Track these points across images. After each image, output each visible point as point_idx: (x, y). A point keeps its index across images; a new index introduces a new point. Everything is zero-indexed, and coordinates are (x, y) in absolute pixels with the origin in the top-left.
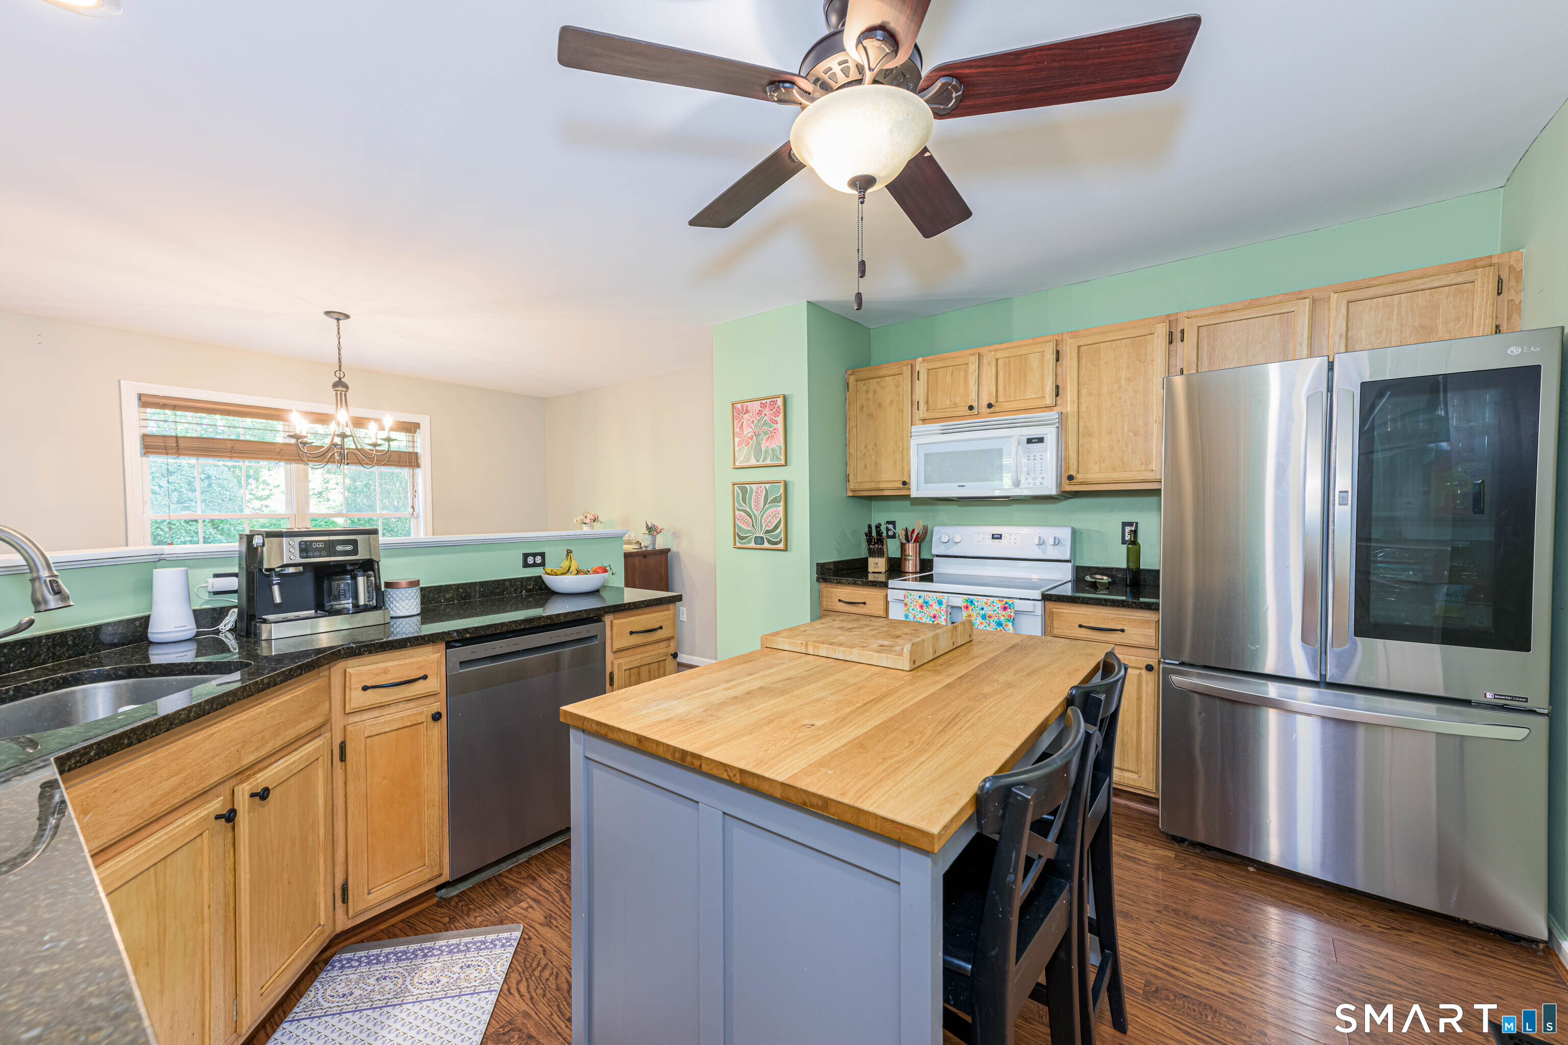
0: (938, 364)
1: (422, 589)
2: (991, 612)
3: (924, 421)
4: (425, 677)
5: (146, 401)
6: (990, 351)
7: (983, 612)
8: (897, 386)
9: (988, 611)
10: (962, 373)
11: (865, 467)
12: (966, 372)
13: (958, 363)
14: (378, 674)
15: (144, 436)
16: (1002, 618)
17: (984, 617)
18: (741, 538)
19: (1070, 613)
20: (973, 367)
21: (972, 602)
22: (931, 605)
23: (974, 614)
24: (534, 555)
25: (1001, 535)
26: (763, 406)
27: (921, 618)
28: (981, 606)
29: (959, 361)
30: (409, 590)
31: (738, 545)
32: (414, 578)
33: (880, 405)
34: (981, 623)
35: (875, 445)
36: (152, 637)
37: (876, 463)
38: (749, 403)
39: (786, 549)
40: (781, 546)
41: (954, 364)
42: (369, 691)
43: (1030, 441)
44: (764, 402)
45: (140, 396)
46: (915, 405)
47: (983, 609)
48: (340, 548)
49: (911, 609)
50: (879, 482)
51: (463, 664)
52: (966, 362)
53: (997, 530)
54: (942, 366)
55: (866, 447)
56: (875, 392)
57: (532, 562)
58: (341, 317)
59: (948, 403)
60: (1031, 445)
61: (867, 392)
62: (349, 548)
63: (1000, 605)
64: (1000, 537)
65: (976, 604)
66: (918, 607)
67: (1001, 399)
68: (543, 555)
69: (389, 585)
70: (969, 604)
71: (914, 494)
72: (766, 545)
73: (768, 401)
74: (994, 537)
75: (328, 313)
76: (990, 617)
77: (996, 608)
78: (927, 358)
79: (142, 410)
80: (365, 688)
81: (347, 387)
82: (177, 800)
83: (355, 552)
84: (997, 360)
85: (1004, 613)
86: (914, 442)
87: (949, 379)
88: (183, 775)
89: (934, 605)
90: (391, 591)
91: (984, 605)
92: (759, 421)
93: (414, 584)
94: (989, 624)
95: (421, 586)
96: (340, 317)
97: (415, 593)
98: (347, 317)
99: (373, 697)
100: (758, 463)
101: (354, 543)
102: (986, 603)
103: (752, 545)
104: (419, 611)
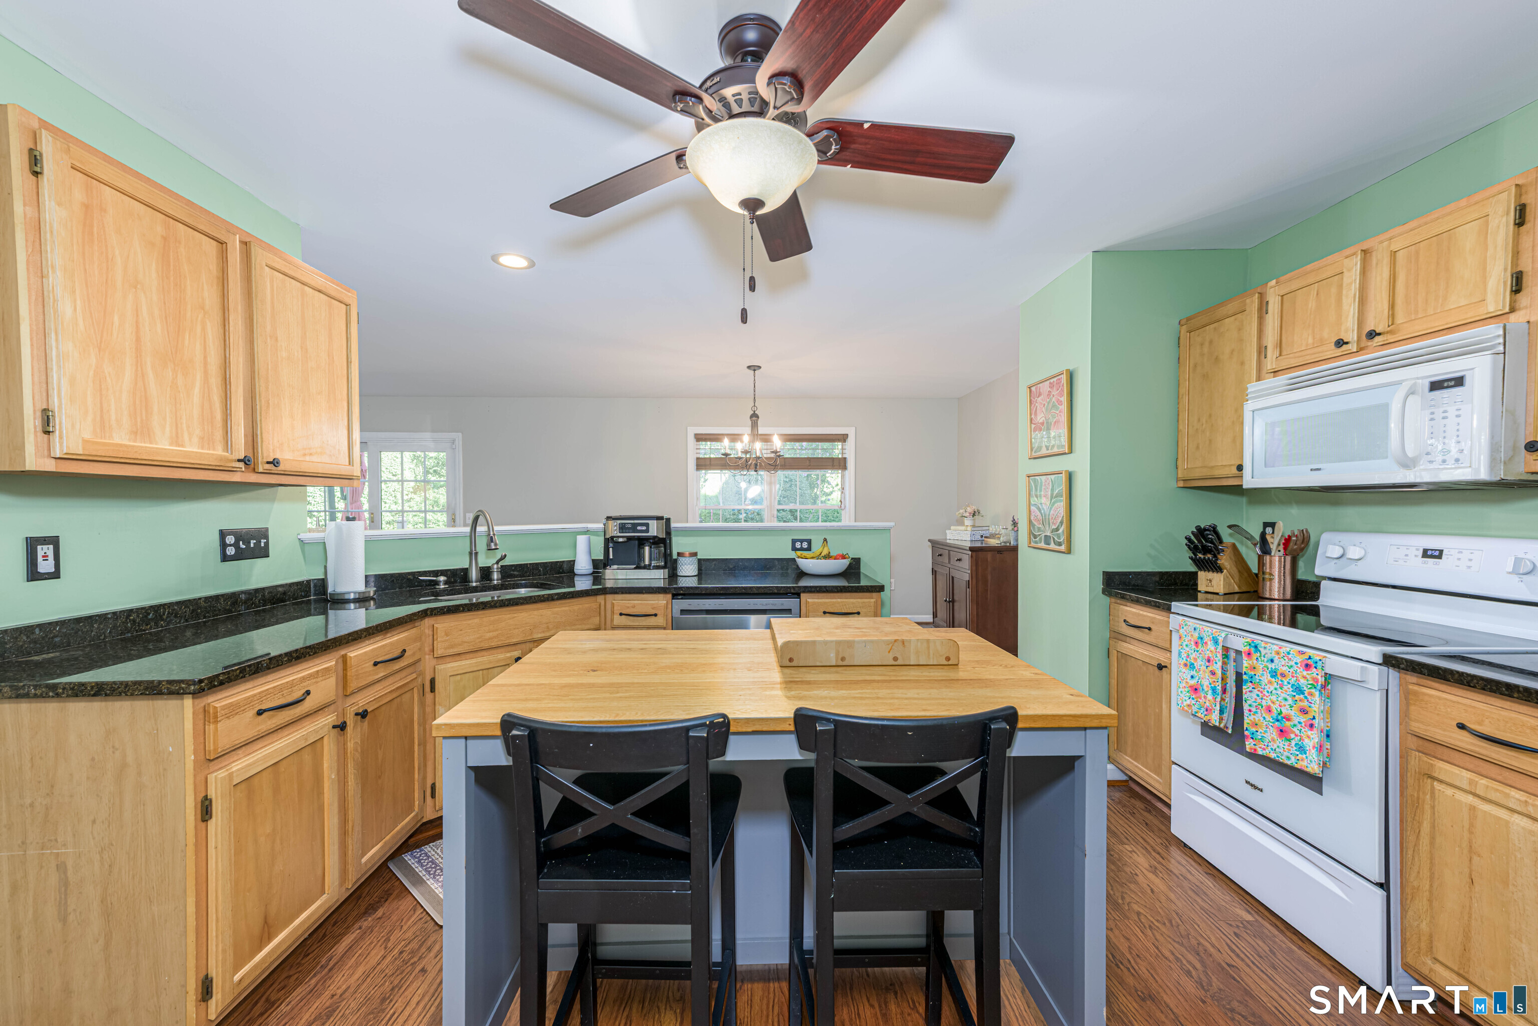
0: (1294, 285)
1: (700, 560)
2: (1284, 668)
3: (1275, 373)
4: (656, 615)
5: (699, 438)
6: (1382, 242)
7: (1272, 666)
8: (1240, 329)
9: (1280, 665)
10: (1334, 290)
11: (1198, 448)
12: (1340, 286)
13: (1324, 276)
14: (628, 607)
15: (698, 459)
16: (1302, 681)
17: (1274, 674)
18: (1035, 537)
19: (1440, 698)
20: (1352, 277)
21: (1256, 647)
22: (1206, 643)
23: (1260, 666)
24: (802, 541)
25: (1441, 552)
26: (1052, 386)
27: (1195, 659)
28: (1269, 656)
29: (1329, 272)
30: (691, 559)
31: (1033, 544)
32: (694, 551)
33: (1217, 360)
34: (1270, 682)
35: (1210, 416)
36: (576, 571)
37: (1210, 441)
38: (1041, 385)
39: (1069, 551)
40: (1063, 548)
41: (1318, 279)
42: (623, 616)
43: (1436, 386)
44: (1052, 381)
45: (696, 435)
46: (1262, 351)
47: (1272, 661)
48: (639, 528)
49: (1184, 644)
50: (1212, 467)
51: (683, 612)
52: (1338, 271)
53: (1433, 543)
54: (1300, 285)
55: (1199, 420)
56: (1211, 342)
57: (799, 547)
58: (756, 368)
59: (1310, 341)
60: (1437, 393)
61: (1202, 344)
62: (644, 528)
63: (1299, 659)
64: (1438, 555)
65: (1263, 652)
66: (1192, 643)
67: (1400, 319)
68: (809, 542)
69: (679, 554)
70: (1253, 650)
71: (1248, 482)
72: (1052, 546)
73: (1055, 379)
74: (1426, 554)
75: (749, 367)
76: (1283, 675)
77: (1293, 663)
78: (1283, 278)
79: (698, 443)
80: (621, 614)
81: (758, 417)
82: (493, 644)
83: (647, 531)
84: (1394, 254)
85: (1305, 673)
86: (1249, 406)
87: (1312, 304)
88: (497, 633)
89: (1209, 643)
90: (681, 559)
91: (1274, 655)
92: (1049, 403)
93: (694, 554)
94: (1281, 686)
95: (699, 557)
96: (754, 368)
97: (694, 560)
98: (760, 367)
99: (624, 620)
100: (1048, 452)
101: (647, 525)
102: (1278, 653)
103: (1042, 545)
104: (696, 573)
